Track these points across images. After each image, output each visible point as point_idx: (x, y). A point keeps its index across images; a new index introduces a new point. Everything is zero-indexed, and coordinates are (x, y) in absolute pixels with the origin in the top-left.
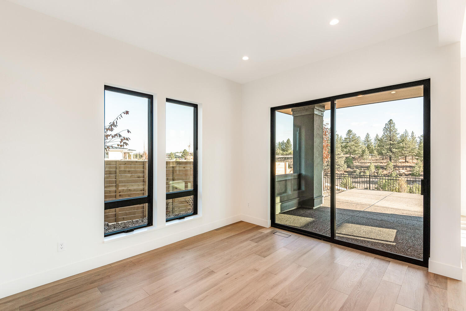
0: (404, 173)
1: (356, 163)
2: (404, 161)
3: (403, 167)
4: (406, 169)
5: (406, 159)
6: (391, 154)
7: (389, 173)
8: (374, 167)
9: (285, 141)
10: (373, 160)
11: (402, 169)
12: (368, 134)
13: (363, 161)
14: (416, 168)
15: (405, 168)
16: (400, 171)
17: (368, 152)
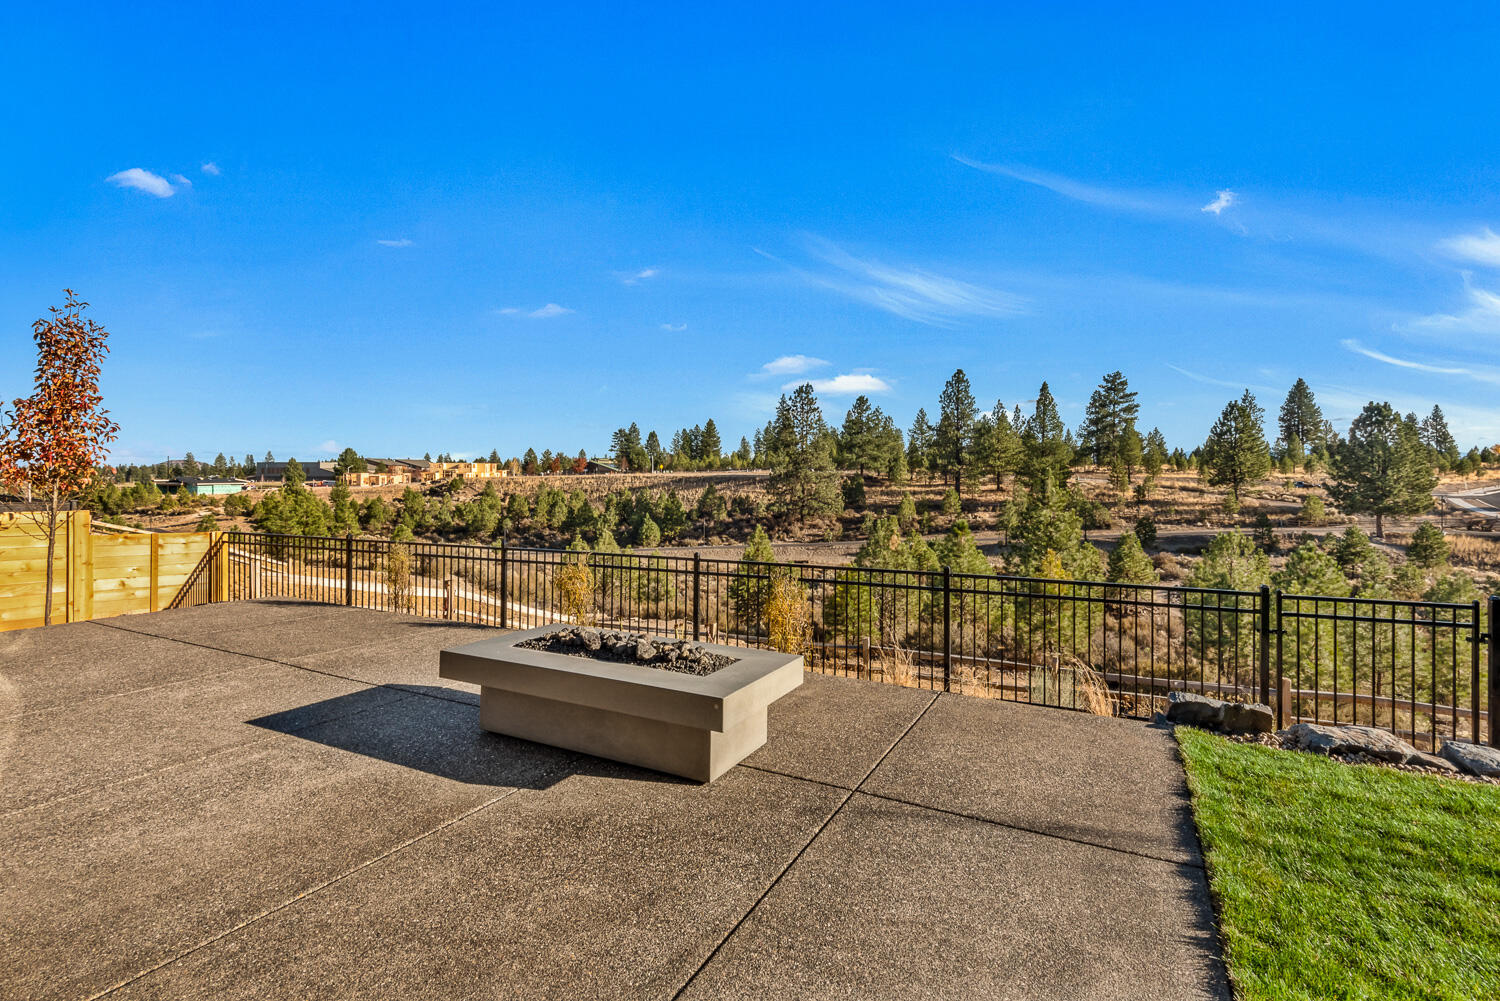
0: (984, 521)
1: (874, 496)
2: (994, 487)
3: (986, 506)
4: (994, 510)
5: (999, 482)
6: (957, 467)
7: (950, 521)
8: (913, 507)
9: (702, 428)
10: (919, 486)
11: (983, 509)
12: (921, 411)
13: (894, 488)
14: (1008, 506)
15: (991, 508)
16: (976, 517)
17: (906, 463)
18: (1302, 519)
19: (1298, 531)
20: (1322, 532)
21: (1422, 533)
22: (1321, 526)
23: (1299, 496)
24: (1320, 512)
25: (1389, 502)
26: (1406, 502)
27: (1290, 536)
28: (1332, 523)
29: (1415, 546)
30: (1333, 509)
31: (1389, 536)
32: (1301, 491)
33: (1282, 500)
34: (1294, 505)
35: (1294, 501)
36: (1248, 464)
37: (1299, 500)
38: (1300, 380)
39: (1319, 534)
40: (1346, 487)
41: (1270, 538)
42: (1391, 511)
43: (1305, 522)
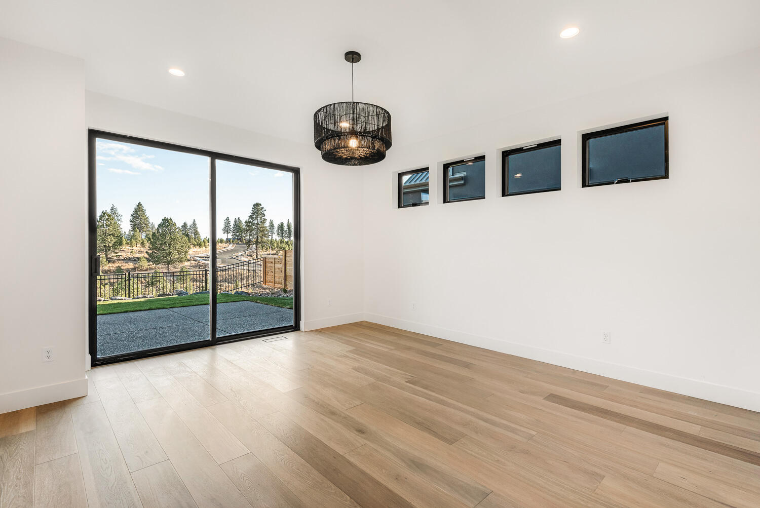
24: (145, 265)
38: (140, 203)
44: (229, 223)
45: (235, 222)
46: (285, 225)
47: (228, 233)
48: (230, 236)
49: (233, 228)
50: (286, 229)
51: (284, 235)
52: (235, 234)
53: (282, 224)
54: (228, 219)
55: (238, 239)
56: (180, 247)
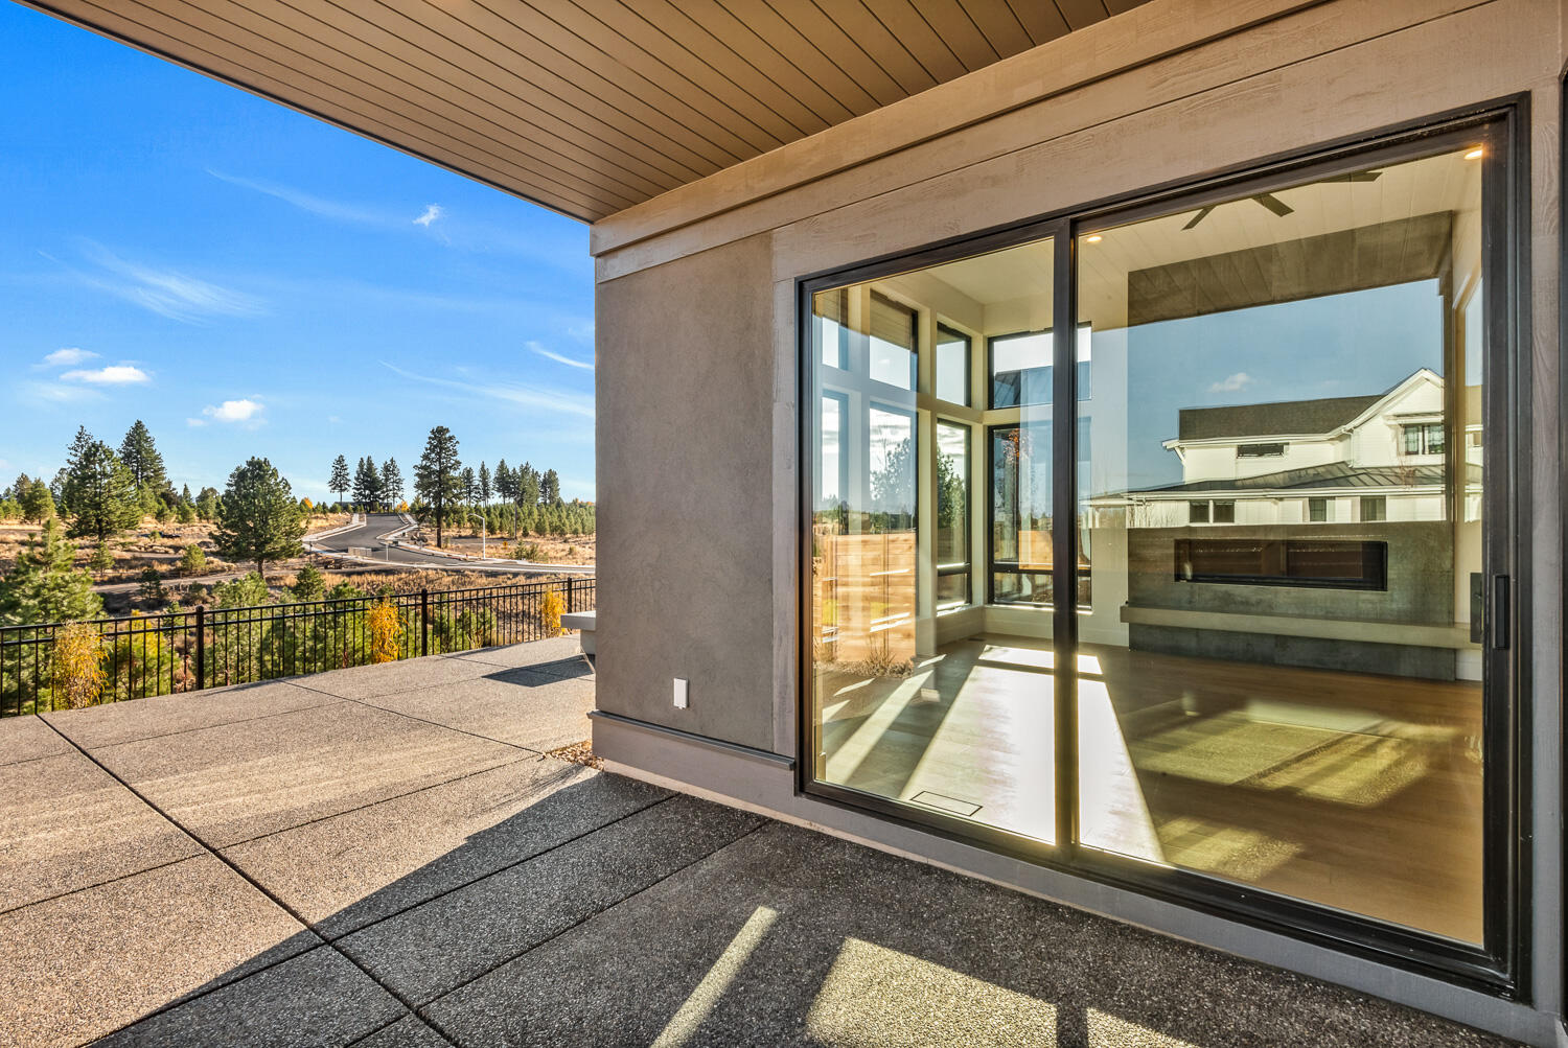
18: (181, 569)
19: (187, 582)
20: (210, 581)
21: (304, 574)
22: (202, 575)
23: (170, 547)
24: (200, 562)
25: (268, 548)
26: (283, 548)
27: (177, 588)
28: (214, 572)
29: (299, 585)
30: (211, 558)
31: (268, 580)
32: (170, 542)
33: (154, 552)
34: (167, 556)
35: (166, 552)
36: (118, 513)
37: (171, 551)
38: (139, 422)
39: (207, 583)
40: (228, 535)
41: (159, 591)
42: (272, 556)
43: (186, 573)
44: (344, 468)
45: (361, 465)
46: (476, 474)
47: (341, 490)
48: (348, 497)
49: (357, 479)
50: (477, 480)
51: (473, 494)
52: (360, 494)
53: (469, 472)
54: (340, 460)
55: (365, 504)
56: (289, 523)
